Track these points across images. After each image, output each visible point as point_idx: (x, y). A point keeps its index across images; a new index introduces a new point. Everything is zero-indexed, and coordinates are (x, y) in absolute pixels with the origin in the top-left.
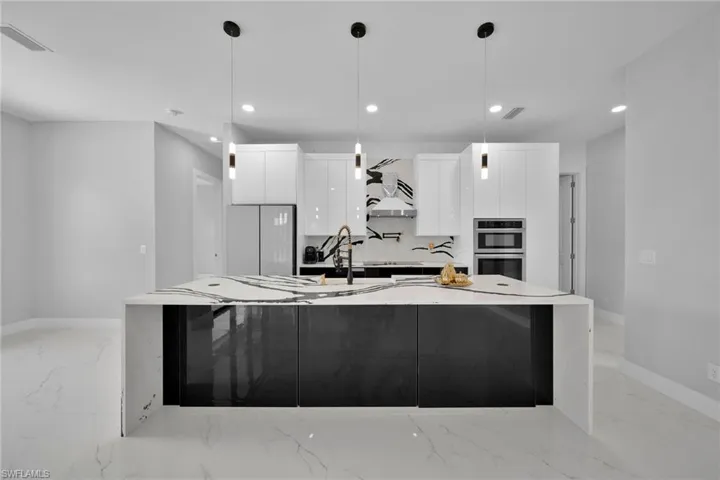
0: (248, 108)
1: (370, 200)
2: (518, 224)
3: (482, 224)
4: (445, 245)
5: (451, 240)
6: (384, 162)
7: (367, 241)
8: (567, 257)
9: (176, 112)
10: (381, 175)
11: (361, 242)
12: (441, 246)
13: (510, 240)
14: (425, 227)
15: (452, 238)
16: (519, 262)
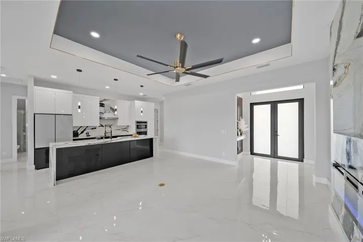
2: (146, 122)
3: (138, 122)
4: (126, 128)
6: (105, 100)
7: (98, 128)
8: (156, 130)
10: (104, 104)
11: (95, 128)
13: (144, 127)
14: (121, 123)
15: (128, 126)
16: (146, 132)
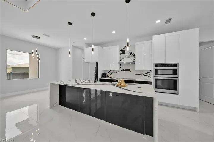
0: (86, 39)
1: (122, 59)
2: (175, 65)
5: (150, 72)
6: (126, 47)
9: (74, 43)
10: (124, 51)
11: (119, 72)
12: (146, 74)
13: (170, 72)
14: (138, 67)
15: (151, 71)
16: (175, 81)
